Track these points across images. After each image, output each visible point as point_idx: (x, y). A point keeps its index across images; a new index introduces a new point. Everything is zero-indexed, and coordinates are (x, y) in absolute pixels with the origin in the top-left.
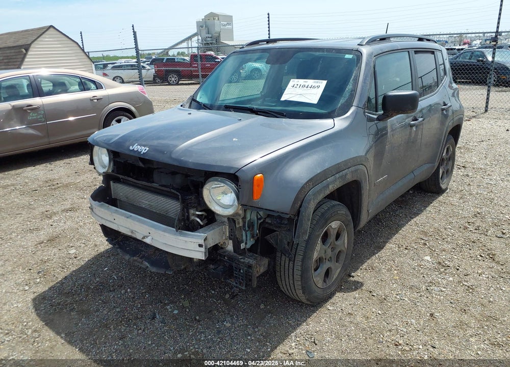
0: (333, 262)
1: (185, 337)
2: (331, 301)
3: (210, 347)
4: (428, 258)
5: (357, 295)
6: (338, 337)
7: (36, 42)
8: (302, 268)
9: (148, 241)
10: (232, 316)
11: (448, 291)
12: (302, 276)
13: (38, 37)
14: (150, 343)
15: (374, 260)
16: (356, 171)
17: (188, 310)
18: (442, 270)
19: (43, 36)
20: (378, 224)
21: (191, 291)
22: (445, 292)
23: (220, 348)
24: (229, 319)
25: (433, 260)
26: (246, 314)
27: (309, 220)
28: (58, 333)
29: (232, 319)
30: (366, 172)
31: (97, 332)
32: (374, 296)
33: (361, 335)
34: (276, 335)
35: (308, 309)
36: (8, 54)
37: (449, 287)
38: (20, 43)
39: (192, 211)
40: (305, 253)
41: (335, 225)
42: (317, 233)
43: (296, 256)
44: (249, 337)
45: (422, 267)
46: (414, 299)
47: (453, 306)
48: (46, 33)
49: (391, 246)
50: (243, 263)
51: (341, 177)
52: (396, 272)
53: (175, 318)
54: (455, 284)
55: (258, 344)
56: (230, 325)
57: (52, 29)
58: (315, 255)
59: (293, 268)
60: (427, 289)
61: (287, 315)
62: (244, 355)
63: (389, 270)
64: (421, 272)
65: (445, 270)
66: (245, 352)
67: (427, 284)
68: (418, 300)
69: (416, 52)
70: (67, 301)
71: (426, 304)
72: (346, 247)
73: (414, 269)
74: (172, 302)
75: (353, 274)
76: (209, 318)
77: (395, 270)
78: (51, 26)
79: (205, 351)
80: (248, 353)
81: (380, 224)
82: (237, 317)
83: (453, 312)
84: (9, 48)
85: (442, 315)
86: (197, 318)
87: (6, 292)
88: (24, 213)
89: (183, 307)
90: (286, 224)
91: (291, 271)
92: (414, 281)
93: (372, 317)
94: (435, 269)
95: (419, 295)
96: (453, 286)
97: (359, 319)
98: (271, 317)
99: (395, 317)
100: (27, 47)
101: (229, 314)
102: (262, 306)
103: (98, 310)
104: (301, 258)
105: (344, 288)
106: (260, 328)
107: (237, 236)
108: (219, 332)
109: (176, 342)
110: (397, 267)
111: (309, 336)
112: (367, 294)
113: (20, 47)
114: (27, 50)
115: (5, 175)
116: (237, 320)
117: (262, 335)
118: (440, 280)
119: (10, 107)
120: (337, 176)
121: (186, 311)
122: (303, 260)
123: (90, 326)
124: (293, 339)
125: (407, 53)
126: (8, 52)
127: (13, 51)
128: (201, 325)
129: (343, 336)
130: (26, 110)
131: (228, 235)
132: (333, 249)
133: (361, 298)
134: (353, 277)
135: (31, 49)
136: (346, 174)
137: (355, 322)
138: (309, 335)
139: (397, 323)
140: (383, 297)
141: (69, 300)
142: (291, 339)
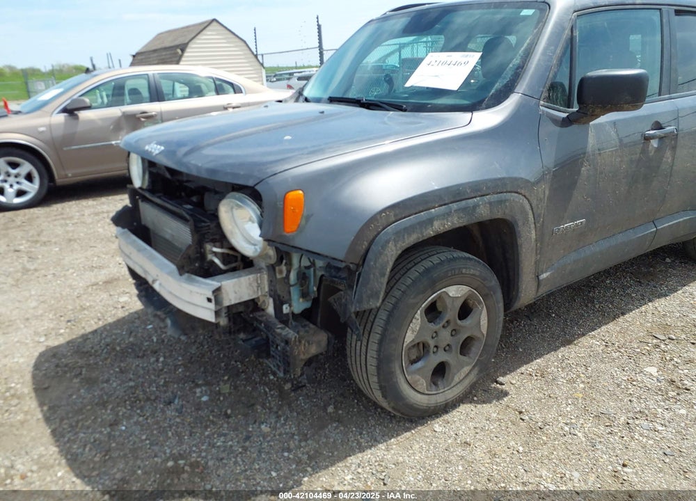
0: (454, 352)
1: (196, 437)
2: (446, 417)
3: (222, 459)
4: (653, 370)
5: (495, 415)
6: (427, 479)
7: (193, 41)
8: (379, 355)
9: (156, 286)
10: (278, 417)
11: (668, 433)
12: (378, 368)
13: (197, 35)
14: (144, 437)
15: (549, 362)
16: (501, 202)
17: (222, 398)
18: (672, 394)
19: (204, 32)
20: (587, 306)
21: (242, 372)
22: (661, 434)
23: (236, 463)
24: (273, 421)
25: (661, 375)
26: (301, 417)
27: (383, 275)
28: (41, 404)
29: (276, 422)
30: (528, 207)
31: (88, 410)
32: (523, 420)
33: (469, 482)
34: (329, 457)
35: (401, 424)
36: (163, 57)
37: (674, 424)
38: (177, 43)
39: (208, 247)
40: (385, 330)
41: (456, 292)
42: (411, 301)
43: (372, 334)
44: (286, 454)
45: (634, 383)
46: (594, 437)
47: (667, 460)
48: (208, 28)
49: (591, 342)
50: (280, 334)
51: (464, 210)
52: (582, 386)
53: (199, 407)
54: (688, 422)
55: (294, 466)
56: (269, 430)
57: (214, 23)
58: (410, 337)
59: (366, 354)
60: (628, 424)
61: (362, 429)
62: (264, 480)
63: (572, 381)
64: (630, 391)
65: (678, 394)
66: (268, 476)
67: (630, 415)
68: (602, 440)
69: (678, 13)
70: (78, 363)
71: (614, 448)
72: (485, 333)
73: (619, 385)
74: (207, 384)
75: (501, 379)
76: (246, 415)
77: (583, 382)
78: (214, 20)
79: (210, 463)
80: (271, 478)
81: (590, 305)
82: (286, 420)
83: (661, 471)
84: (165, 49)
85: (636, 474)
86: (229, 412)
87: (18, 342)
88: (99, 246)
89: (219, 393)
90: (343, 279)
91: (363, 357)
92: (611, 406)
93: (503, 456)
94: (660, 390)
95: (608, 430)
96: (683, 425)
97: (478, 454)
98: (337, 428)
99: (546, 461)
100: (183, 48)
101: (277, 412)
102: (330, 409)
103: (107, 381)
104: (378, 338)
105: (478, 400)
106: (310, 442)
107: (279, 292)
108: (248, 438)
109: (180, 442)
110: (588, 378)
111: (380, 469)
112: (514, 416)
113: (177, 47)
114: (183, 51)
115: (108, 199)
116: (285, 424)
117: (307, 453)
118: (660, 410)
119: (119, 114)
120: (455, 206)
121: (219, 399)
122: (381, 343)
123: (85, 401)
124: (353, 468)
125: (658, 12)
126: (164, 53)
127: (168, 53)
128: (228, 423)
129: (437, 478)
130: (139, 119)
131: (267, 289)
132: (455, 332)
133: (499, 420)
134: (502, 384)
135: (188, 50)
136: (475, 207)
137: (470, 458)
138: (382, 466)
139: (544, 473)
140: (540, 424)
141: (81, 362)
142: (348, 468)
